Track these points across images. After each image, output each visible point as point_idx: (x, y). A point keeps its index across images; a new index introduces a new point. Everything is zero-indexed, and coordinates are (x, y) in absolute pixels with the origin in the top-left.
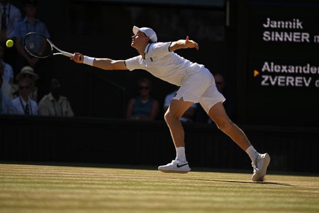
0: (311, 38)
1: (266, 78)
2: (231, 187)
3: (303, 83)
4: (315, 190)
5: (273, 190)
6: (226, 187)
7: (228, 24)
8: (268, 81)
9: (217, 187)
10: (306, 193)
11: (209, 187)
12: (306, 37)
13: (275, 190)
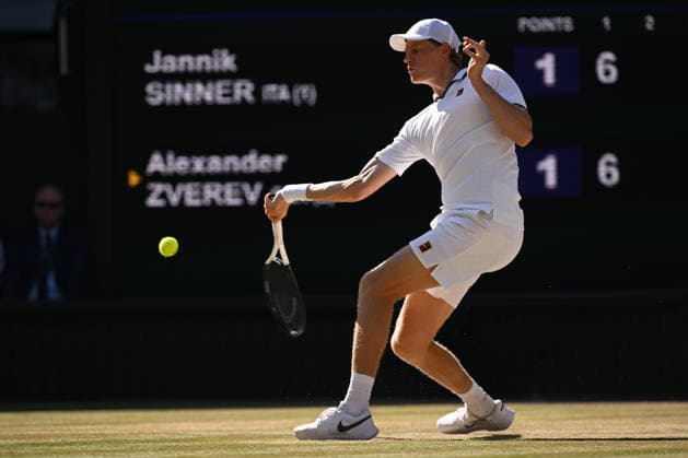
0: (257, 93)
1: (159, 188)
2: (85, 443)
3: (243, 196)
4: (277, 437)
5: (181, 444)
6: (71, 444)
7: (64, 69)
8: (163, 196)
9: (52, 445)
10: (255, 445)
11: (33, 444)
12: (244, 91)
13: (187, 444)
